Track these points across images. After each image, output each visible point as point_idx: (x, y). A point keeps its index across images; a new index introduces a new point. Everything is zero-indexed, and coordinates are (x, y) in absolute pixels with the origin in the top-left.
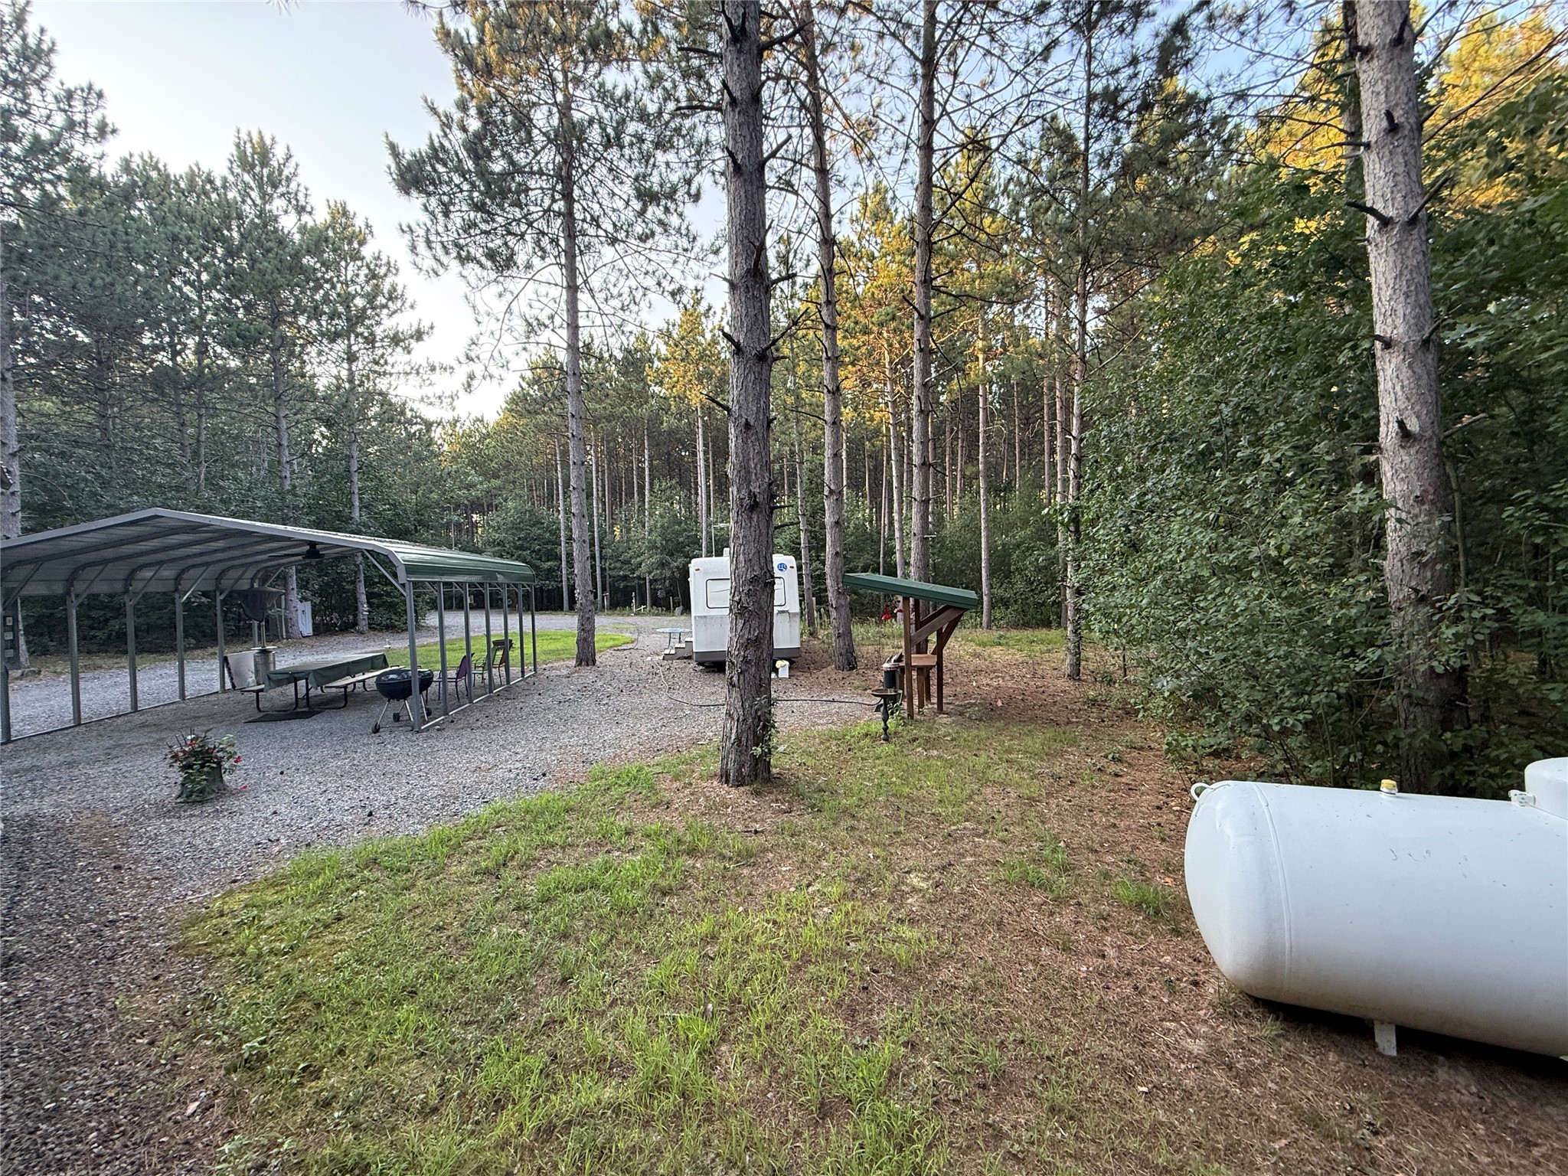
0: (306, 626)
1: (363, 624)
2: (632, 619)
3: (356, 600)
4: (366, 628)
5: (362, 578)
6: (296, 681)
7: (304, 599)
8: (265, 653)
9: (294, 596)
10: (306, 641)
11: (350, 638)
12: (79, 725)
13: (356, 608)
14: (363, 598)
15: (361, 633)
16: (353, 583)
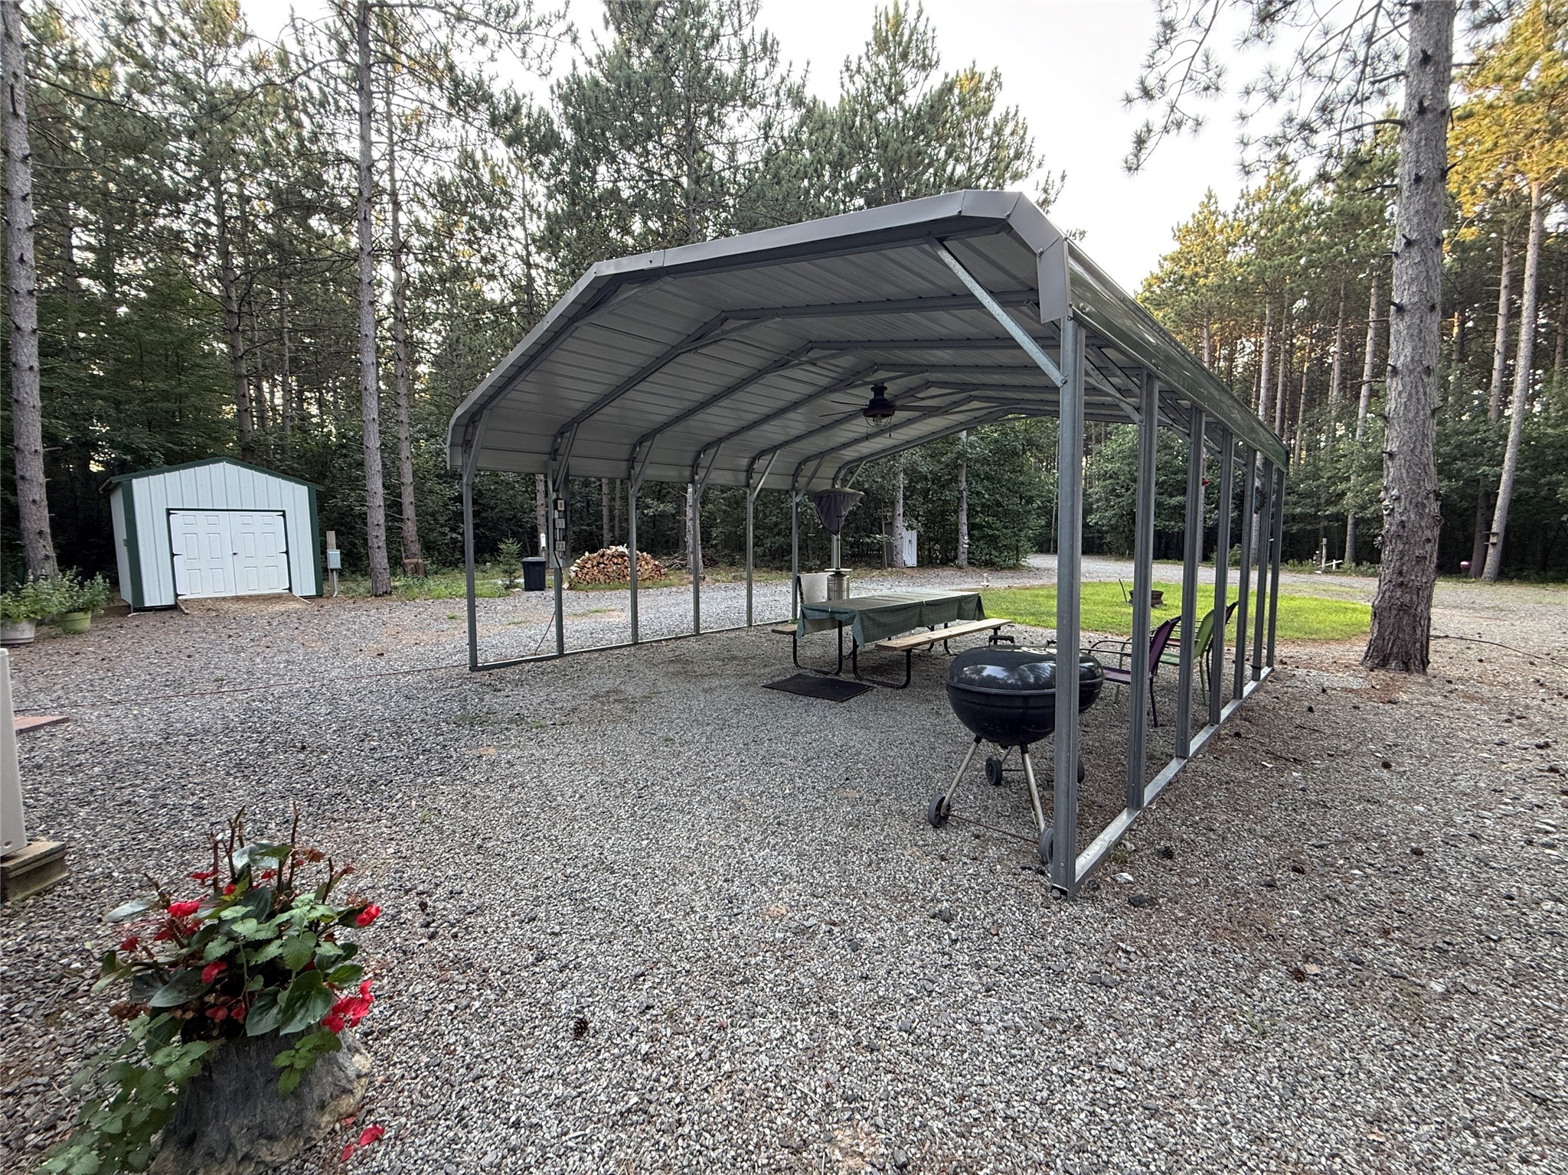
0: (909, 555)
1: (963, 558)
2: (1319, 578)
3: (957, 531)
4: (965, 563)
5: (965, 506)
6: (840, 626)
7: (910, 527)
8: (838, 575)
9: (900, 522)
10: (908, 571)
11: (948, 572)
12: (636, 644)
13: (957, 540)
14: (964, 529)
15: (960, 568)
16: (956, 512)
